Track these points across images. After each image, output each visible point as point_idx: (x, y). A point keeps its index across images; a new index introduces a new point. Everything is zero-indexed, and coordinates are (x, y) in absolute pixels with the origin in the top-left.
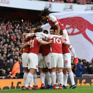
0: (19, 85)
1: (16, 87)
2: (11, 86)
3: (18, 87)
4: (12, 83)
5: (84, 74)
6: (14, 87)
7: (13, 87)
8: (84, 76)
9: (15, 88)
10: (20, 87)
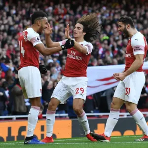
0: (23, 133)
1: (17, 137)
2: (7, 135)
3: (20, 137)
4: (10, 129)
5: (90, 112)
6: (14, 137)
7: (10, 138)
8: (88, 116)
9: (16, 140)
10: (24, 136)
